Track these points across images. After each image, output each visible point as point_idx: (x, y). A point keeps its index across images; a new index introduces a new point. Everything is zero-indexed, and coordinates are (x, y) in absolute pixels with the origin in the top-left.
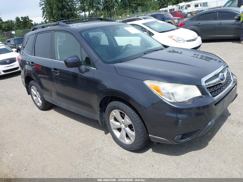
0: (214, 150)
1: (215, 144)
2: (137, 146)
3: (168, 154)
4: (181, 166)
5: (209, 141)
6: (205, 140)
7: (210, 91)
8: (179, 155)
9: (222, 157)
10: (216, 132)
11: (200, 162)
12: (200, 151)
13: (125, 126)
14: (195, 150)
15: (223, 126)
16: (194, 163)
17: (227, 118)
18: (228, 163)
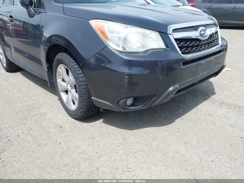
0: (178, 128)
1: (183, 123)
2: (80, 112)
3: (119, 127)
4: (128, 141)
5: (177, 118)
6: (173, 116)
7: (180, 45)
8: (132, 129)
9: (185, 137)
10: (190, 110)
11: (155, 140)
12: (160, 127)
13: (71, 87)
14: (155, 126)
15: (201, 104)
16: (147, 140)
17: (210, 97)
18: (190, 144)
